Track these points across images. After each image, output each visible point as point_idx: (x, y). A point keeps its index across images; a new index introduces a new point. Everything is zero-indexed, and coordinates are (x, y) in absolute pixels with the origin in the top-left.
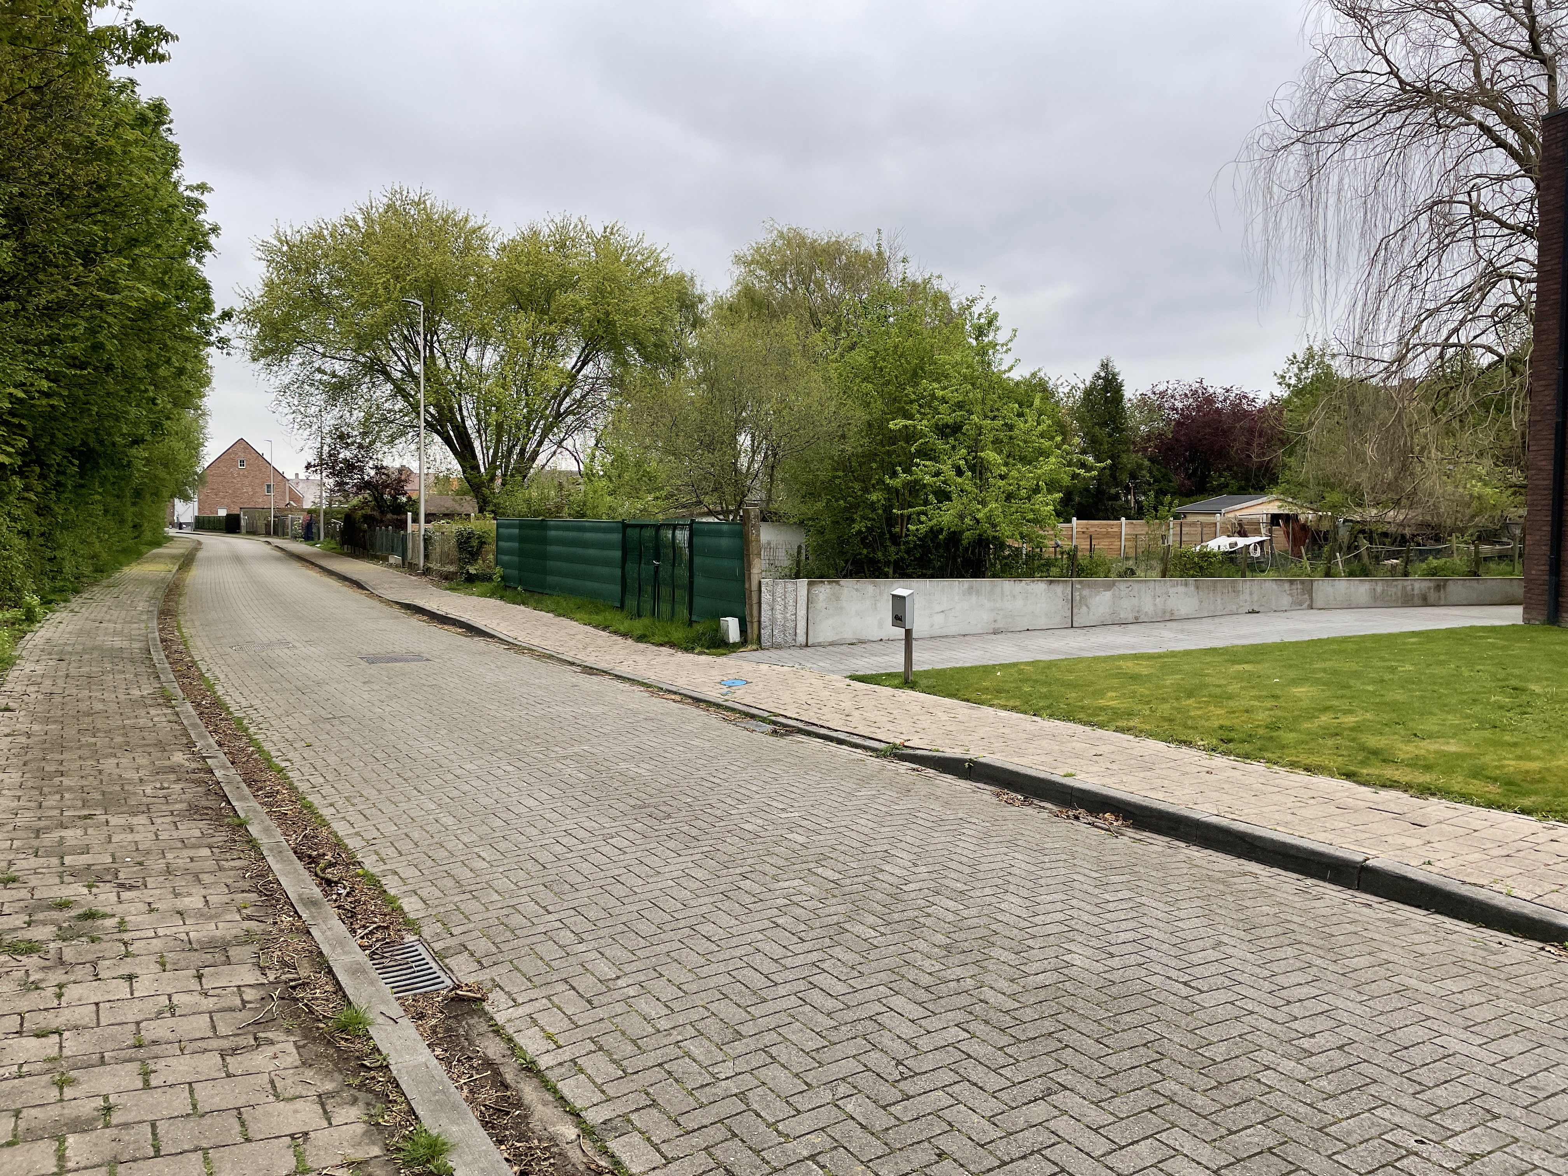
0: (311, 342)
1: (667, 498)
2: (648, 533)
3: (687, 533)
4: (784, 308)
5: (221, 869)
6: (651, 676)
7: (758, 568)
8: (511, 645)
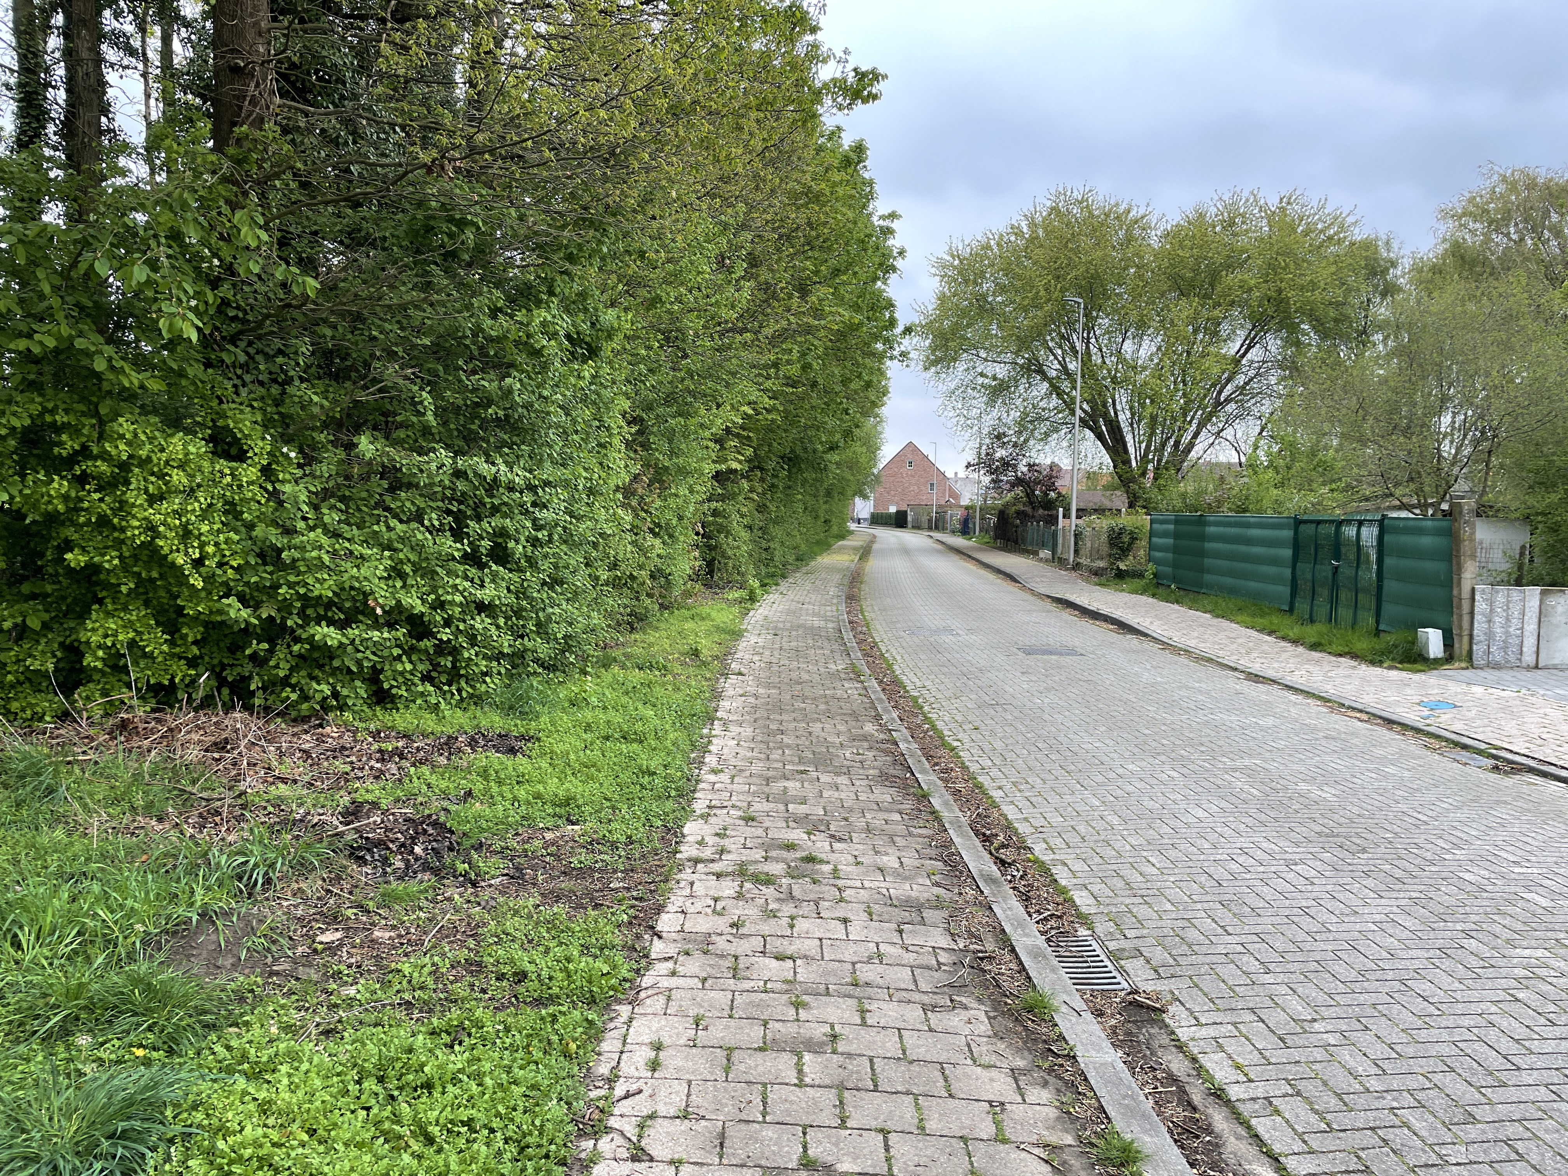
0: (976, 348)
1: (1345, 490)
2: (1323, 530)
3: (1375, 531)
4: (1507, 264)
5: (911, 834)
6: (1330, 690)
7: (1469, 573)
8: (1166, 646)
